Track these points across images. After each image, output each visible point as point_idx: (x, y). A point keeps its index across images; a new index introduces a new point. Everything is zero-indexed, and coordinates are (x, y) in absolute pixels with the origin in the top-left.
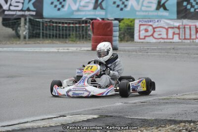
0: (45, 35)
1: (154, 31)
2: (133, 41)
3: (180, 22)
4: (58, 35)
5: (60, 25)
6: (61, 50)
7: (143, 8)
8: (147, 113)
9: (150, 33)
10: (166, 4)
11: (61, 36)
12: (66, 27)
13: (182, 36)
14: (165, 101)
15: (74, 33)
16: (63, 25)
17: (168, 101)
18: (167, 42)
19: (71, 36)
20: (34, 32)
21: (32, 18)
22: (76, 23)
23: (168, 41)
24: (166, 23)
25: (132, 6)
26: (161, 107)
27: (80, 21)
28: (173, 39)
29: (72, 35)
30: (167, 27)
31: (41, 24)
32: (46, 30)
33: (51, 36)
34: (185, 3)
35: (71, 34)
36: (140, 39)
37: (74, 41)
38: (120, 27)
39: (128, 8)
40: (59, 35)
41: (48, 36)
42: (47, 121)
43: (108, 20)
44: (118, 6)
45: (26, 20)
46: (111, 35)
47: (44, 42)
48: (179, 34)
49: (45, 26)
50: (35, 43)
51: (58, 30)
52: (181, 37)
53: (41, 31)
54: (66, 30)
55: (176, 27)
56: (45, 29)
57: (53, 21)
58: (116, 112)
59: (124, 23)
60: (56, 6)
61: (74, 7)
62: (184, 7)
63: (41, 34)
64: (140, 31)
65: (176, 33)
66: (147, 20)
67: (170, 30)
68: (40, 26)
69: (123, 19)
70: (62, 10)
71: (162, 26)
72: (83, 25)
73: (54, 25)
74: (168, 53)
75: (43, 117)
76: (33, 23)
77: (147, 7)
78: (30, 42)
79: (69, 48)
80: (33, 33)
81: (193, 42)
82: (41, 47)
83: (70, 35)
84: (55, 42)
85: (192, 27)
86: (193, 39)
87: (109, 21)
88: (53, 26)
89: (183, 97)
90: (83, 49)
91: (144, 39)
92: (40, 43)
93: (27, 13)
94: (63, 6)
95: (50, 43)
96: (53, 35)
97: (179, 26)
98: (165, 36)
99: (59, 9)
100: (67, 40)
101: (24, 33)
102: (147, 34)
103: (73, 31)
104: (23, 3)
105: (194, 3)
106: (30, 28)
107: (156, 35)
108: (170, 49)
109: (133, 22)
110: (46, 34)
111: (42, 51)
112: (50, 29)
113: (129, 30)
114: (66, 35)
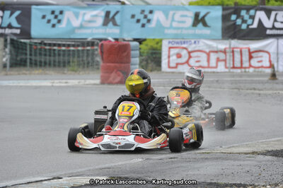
0: (33, 62)
1: (190, 57)
2: (160, 70)
3: (226, 44)
4: (52, 63)
5: (55, 48)
6: (57, 83)
7: (175, 24)
8: (177, 173)
9: (184, 60)
10: (206, 19)
11: (57, 64)
12: (64, 51)
13: (230, 64)
14: (203, 156)
15: (76, 59)
16: (59, 49)
17: (209, 157)
18: (208, 72)
19: (71, 64)
20: (19, 58)
21: (15, 38)
22: (78, 46)
23: (210, 70)
24: (207, 45)
25: (158, 21)
26: (198, 165)
27: (84, 43)
28: (216, 67)
29: (73, 62)
30: (207, 51)
31: (28, 47)
32: (35, 55)
33: (43, 64)
34: (233, 17)
35: (71, 60)
36: (169, 67)
37: (76, 71)
38: (142, 51)
39: (153, 24)
40: (54, 61)
41: (38, 63)
42: (35, 184)
43: (124, 40)
44: (138, 21)
45: (6, 40)
46: (128, 62)
47: (33, 72)
48: (225, 61)
49: (33, 50)
50: (19, 74)
51: (52, 54)
52: (228, 65)
53: (28, 57)
54: (64, 55)
55: (221, 51)
56: (33, 53)
57: (46, 42)
58: (134, 173)
59: (147, 45)
60: (49, 21)
61: (76, 23)
62: (232, 23)
63: (28, 61)
64: (169, 57)
65: (221, 58)
66: (179, 40)
67: (212, 54)
68: (26, 50)
69: (145, 40)
70: (58, 26)
71: (201, 49)
72: (89, 48)
73: (47, 47)
74: (209, 87)
75: (28, 180)
76: (16, 46)
77: (179, 22)
78: (12, 73)
79: (68, 81)
80: (16, 60)
81: (245, 72)
82: (28, 80)
83: (69, 62)
84: (47, 72)
85: (243, 50)
86: (245, 68)
87: (125, 42)
88: (45, 50)
89: (230, 150)
90: (88, 82)
91: (176, 67)
92: (26, 74)
93: (8, 31)
94: (59, 21)
95: (41, 74)
96: (45, 63)
97: (225, 49)
98: (205, 64)
99: (54, 26)
100: (66, 69)
101: (4, 60)
102: (180, 61)
103: (74, 57)
104: (2, 17)
105: (246, 17)
106: (13, 52)
107: (192, 62)
108: (212, 82)
109: (159, 44)
110: (36, 61)
111: (29, 84)
112: (40, 54)
113: (154, 56)
114: (64, 62)
